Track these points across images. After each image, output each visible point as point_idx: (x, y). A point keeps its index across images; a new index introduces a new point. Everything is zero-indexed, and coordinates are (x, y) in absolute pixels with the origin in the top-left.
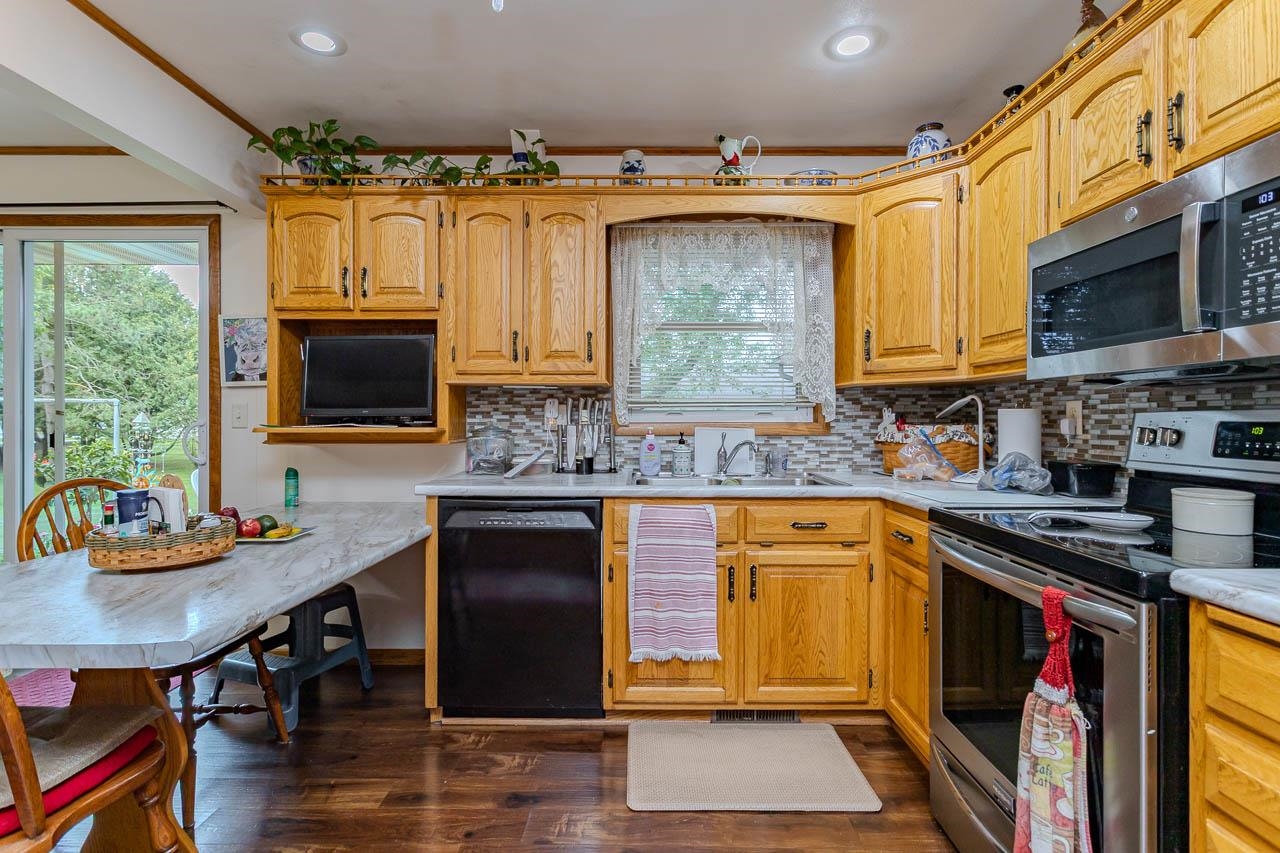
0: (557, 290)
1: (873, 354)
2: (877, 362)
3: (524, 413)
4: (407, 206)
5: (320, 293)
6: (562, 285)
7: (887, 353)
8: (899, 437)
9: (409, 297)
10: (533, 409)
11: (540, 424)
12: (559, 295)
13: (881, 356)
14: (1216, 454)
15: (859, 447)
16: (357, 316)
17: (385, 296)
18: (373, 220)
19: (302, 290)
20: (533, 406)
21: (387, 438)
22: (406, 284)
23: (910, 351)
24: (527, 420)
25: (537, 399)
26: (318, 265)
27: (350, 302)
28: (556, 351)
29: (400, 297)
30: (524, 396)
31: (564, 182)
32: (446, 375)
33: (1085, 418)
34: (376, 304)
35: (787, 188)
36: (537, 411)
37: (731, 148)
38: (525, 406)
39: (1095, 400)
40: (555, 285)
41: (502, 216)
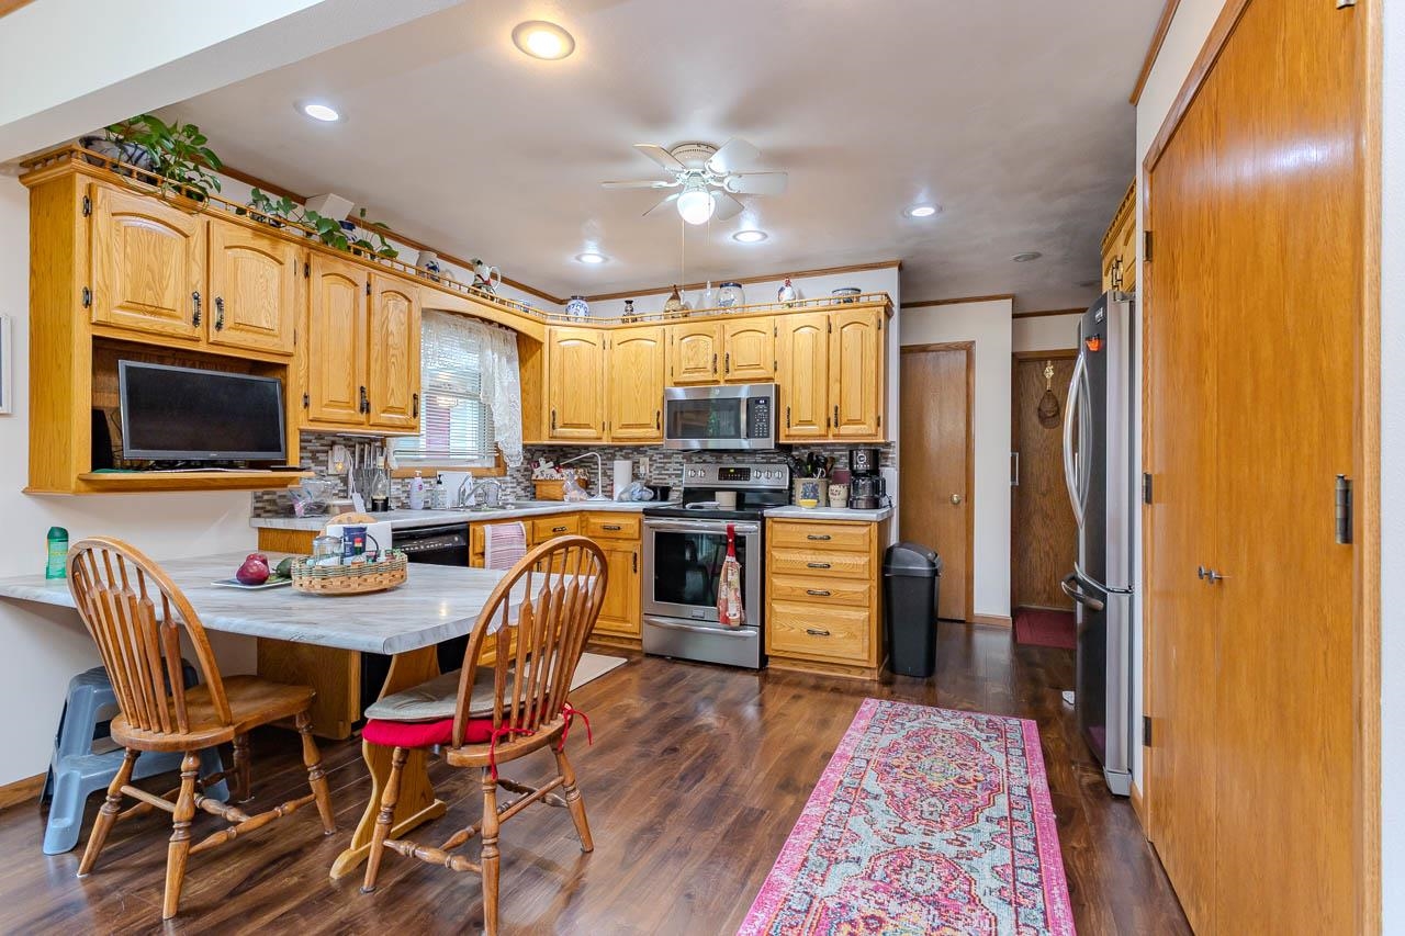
0: (393, 356)
1: (558, 424)
2: (559, 431)
3: (311, 458)
4: (264, 244)
5: (161, 314)
6: (395, 352)
7: (565, 426)
8: (557, 476)
9: (265, 338)
10: (318, 455)
11: (324, 468)
12: (393, 360)
13: (561, 427)
14: (720, 479)
15: (519, 483)
16: (202, 347)
17: (238, 333)
18: (226, 248)
19: (134, 306)
20: (318, 452)
21: (236, 483)
22: (265, 325)
23: (579, 426)
24: (312, 465)
25: (322, 445)
26: (160, 282)
27: (199, 332)
28: (392, 407)
29: (256, 336)
30: (310, 441)
31: (396, 266)
32: (297, 420)
33: (650, 465)
34: (232, 341)
35: (524, 314)
36: (322, 457)
37: (486, 272)
38: (312, 452)
39: (656, 457)
40: (392, 352)
41: (350, 280)
